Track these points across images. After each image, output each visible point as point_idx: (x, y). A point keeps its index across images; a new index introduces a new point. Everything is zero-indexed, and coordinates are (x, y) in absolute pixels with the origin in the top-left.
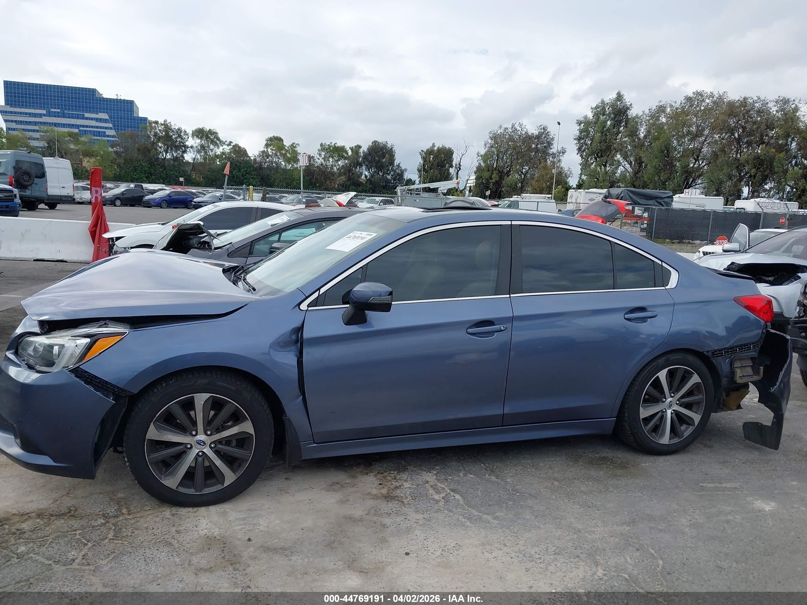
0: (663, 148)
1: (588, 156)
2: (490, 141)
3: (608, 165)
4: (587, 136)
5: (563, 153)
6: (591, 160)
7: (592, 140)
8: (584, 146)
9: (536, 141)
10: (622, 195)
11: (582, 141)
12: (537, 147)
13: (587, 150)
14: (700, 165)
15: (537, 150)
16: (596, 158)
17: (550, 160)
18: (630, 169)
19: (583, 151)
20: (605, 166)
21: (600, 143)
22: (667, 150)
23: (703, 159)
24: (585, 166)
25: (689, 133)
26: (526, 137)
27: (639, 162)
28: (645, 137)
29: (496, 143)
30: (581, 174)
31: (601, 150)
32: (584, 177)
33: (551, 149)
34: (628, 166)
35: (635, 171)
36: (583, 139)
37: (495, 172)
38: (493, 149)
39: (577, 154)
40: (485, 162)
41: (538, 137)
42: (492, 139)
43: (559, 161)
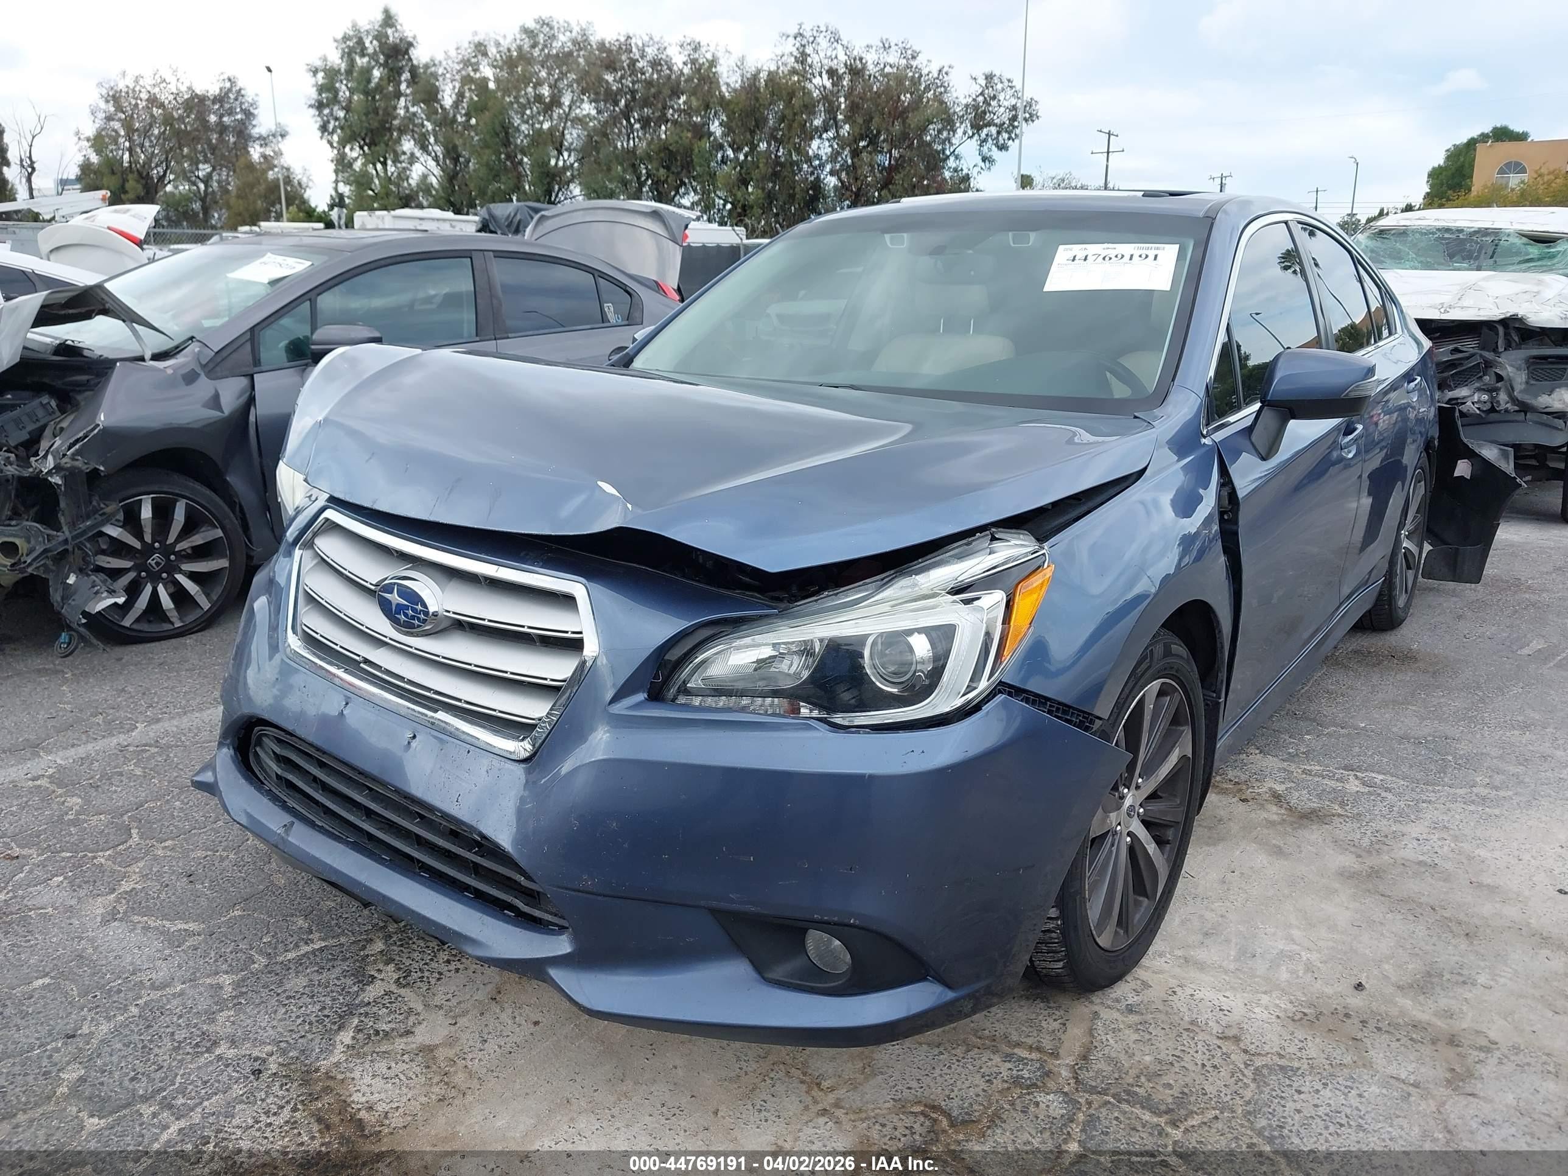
0: (498, 128)
1: (343, 143)
2: (102, 105)
3: (389, 162)
4: (335, 100)
5: (283, 136)
6: (353, 152)
7: (347, 109)
8: (332, 122)
9: (217, 107)
10: (518, 217)
11: (326, 111)
12: (220, 123)
13: (339, 131)
14: (564, 161)
15: (222, 129)
16: (361, 148)
17: (255, 152)
18: (437, 171)
19: (332, 133)
20: (384, 164)
21: (366, 114)
22: (503, 133)
23: (569, 150)
24: (342, 164)
25: (539, 98)
26: (192, 98)
27: (452, 153)
28: (456, 104)
29: (119, 108)
30: (336, 182)
31: (372, 131)
32: (344, 189)
33: (254, 126)
34: (432, 164)
35: (448, 174)
36: (328, 105)
37: (130, 176)
38: (117, 125)
39: (321, 138)
40: (98, 152)
41: (220, 99)
42: (107, 101)
43: (279, 154)
